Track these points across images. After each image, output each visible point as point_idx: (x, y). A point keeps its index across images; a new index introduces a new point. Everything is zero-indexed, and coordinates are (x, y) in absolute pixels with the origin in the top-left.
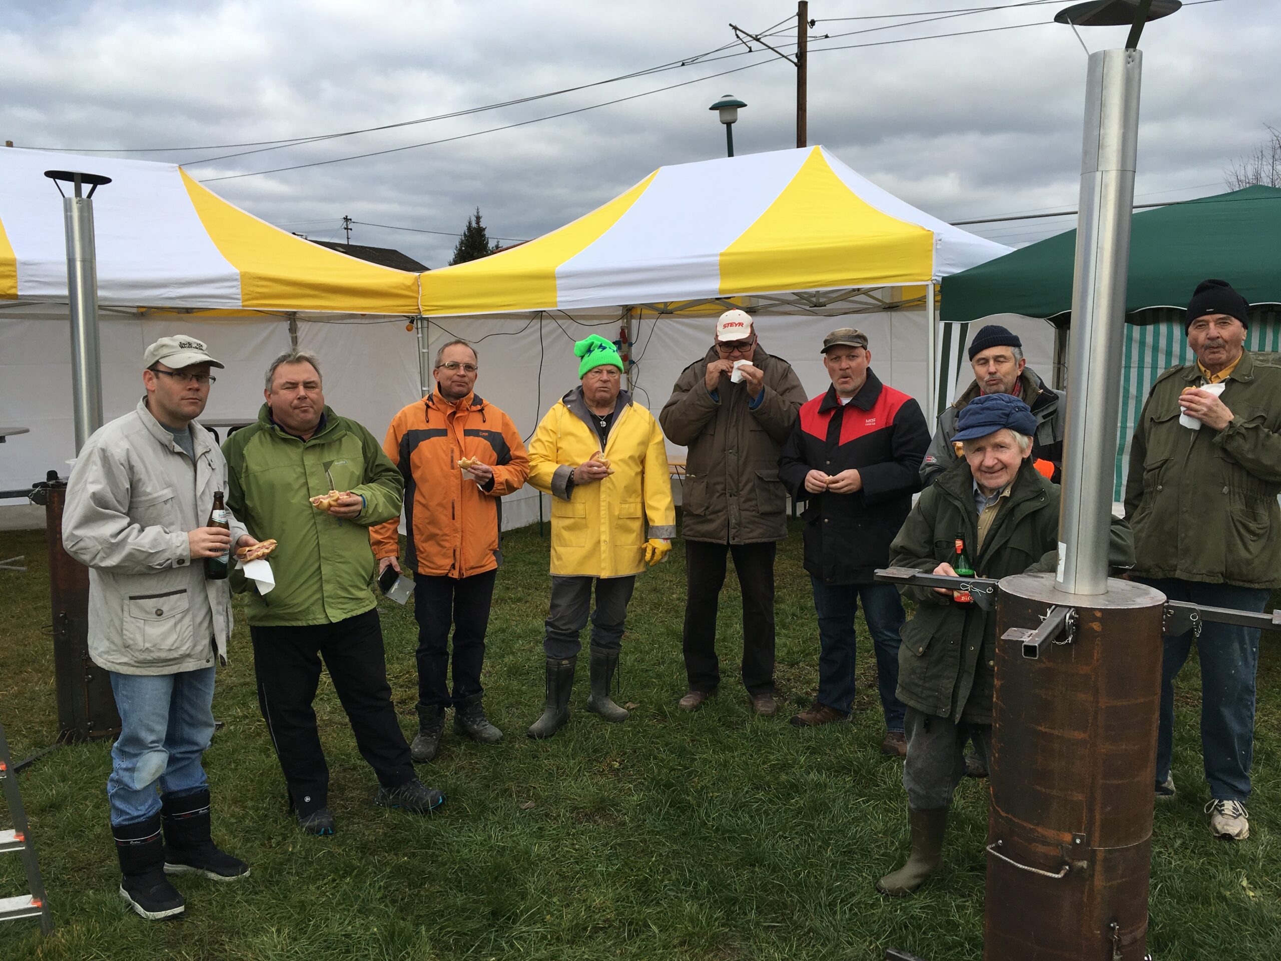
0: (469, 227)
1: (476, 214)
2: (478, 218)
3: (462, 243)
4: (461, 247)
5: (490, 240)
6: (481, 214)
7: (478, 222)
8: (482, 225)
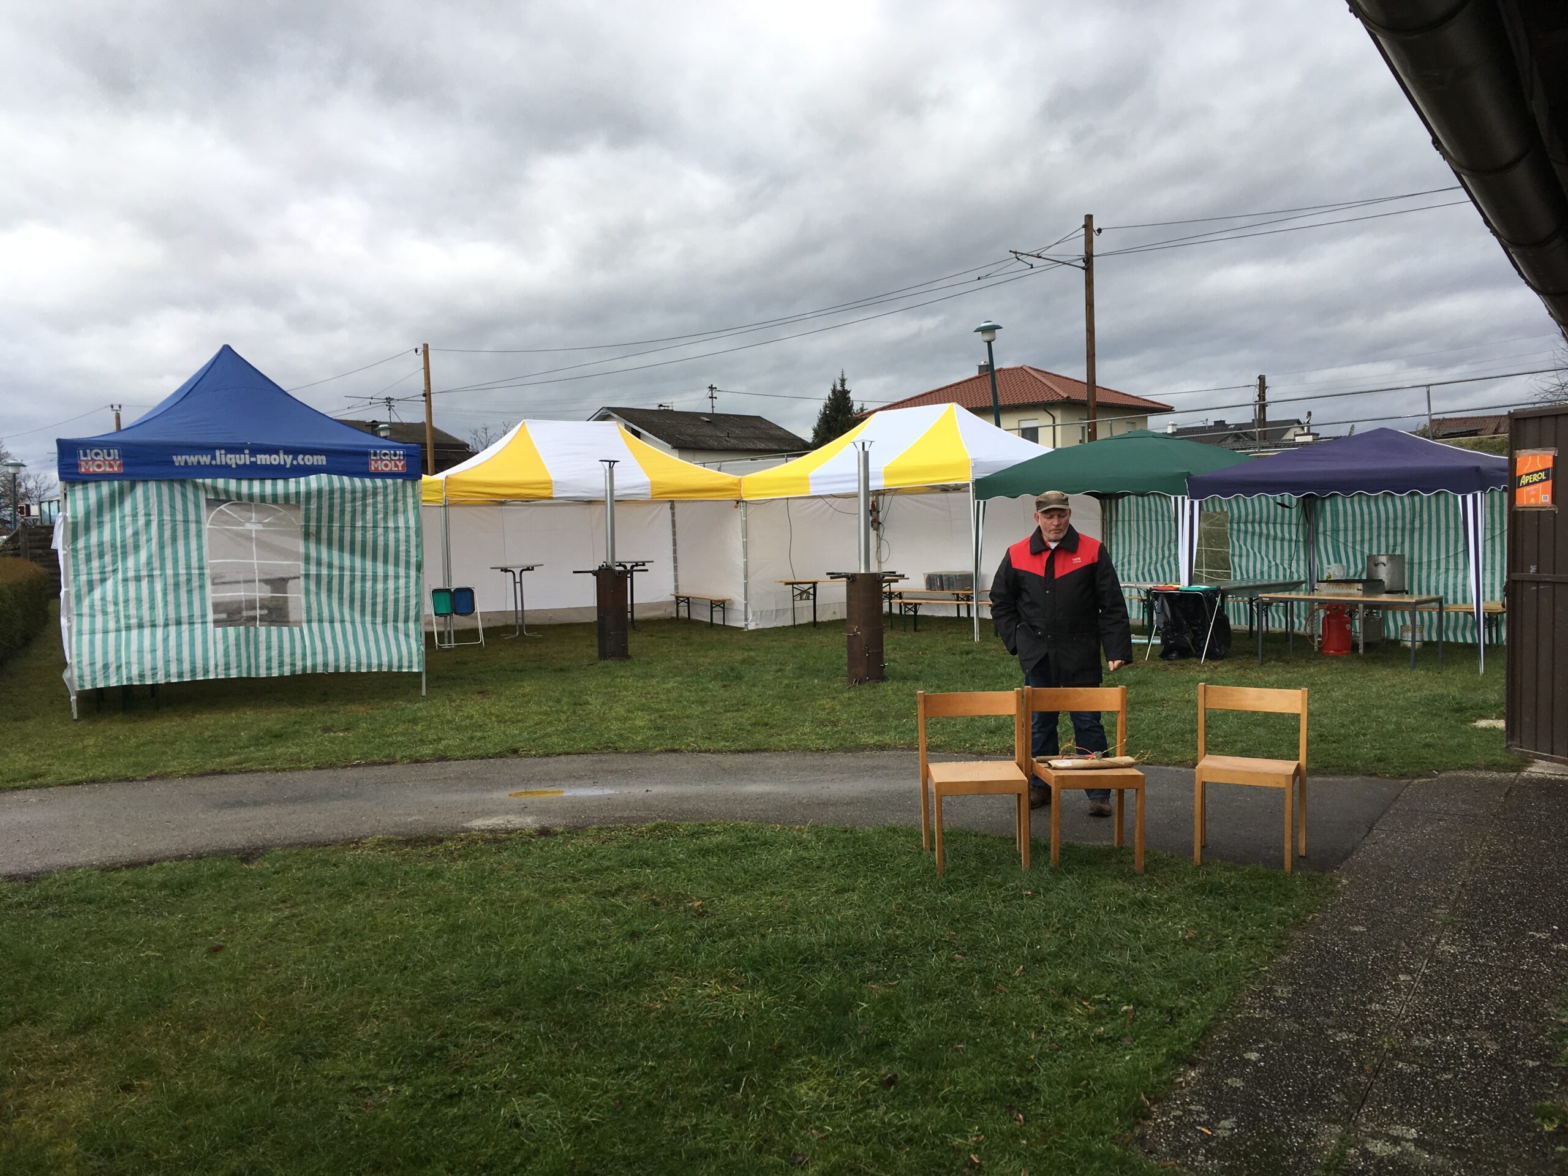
0: (834, 391)
1: (840, 376)
2: (843, 381)
3: (826, 407)
4: (825, 411)
5: (855, 403)
6: (845, 377)
7: (843, 385)
8: (847, 387)
